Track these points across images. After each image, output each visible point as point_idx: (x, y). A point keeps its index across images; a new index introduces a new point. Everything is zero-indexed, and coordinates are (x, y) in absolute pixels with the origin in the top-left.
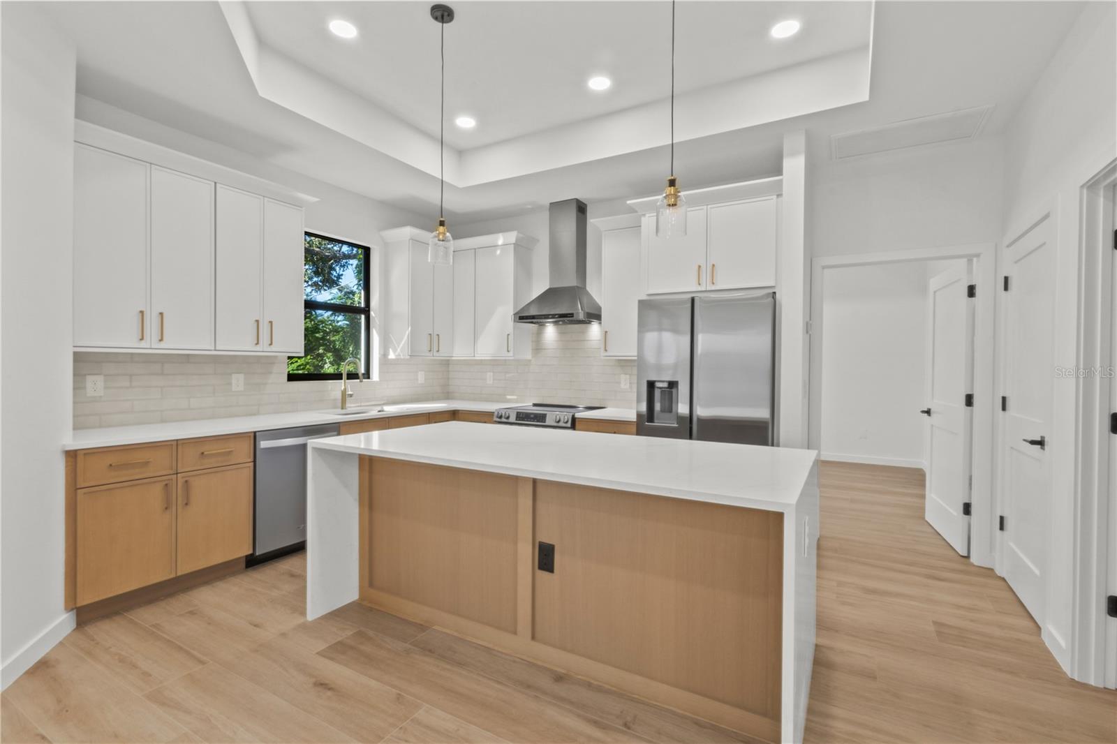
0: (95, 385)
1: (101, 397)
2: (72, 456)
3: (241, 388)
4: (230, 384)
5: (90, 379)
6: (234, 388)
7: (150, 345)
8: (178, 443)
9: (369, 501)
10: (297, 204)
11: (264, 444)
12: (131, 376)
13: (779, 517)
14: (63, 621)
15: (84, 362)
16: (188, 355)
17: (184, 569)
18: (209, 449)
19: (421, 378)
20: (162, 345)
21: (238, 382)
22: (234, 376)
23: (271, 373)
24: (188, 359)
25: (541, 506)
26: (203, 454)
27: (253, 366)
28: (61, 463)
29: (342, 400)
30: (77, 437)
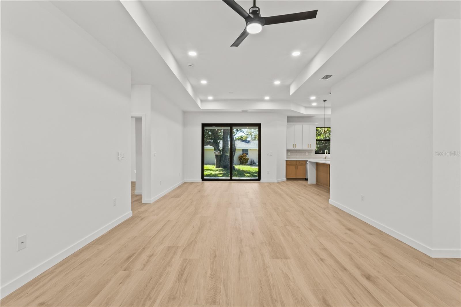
0: (289, 154)
2: (286, 161)
3: (307, 155)
4: (305, 154)
5: (289, 153)
7: (294, 149)
8: (297, 161)
9: (317, 170)
10: (315, 125)
14: (285, 178)
17: (297, 177)
18: (300, 162)
20: (296, 148)
21: (307, 154)
23: (312, 152)
24: (299, 150)
26: (299, 163)
27: (309, 151)
28: (285, 162)
29: (325, 158)
30: (287, 159)
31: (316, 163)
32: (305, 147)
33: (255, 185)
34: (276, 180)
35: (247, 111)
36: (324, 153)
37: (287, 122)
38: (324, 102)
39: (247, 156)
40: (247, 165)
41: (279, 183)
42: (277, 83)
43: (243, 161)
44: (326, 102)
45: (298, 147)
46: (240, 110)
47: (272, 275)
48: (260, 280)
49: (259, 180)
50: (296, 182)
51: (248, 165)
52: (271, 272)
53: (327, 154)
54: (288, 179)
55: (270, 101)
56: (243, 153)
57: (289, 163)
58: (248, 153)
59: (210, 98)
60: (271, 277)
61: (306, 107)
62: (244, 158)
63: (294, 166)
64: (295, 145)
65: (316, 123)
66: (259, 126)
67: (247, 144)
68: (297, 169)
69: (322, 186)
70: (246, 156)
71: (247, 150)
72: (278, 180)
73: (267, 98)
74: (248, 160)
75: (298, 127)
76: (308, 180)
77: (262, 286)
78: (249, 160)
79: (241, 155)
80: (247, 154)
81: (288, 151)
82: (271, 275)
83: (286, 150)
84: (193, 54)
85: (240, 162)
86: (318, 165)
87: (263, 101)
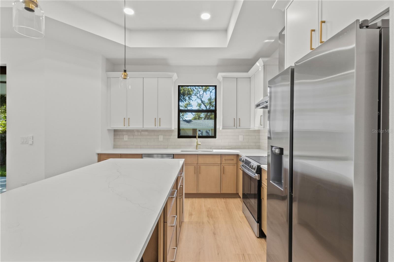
1: (127, 141)
3: (162, 140)
6: (160, 140)
10: (170, 77)
12: (133, 135)
16: (147, 130)
19: (241, 138)
20: (130, 127)
22: (160, 136)
23: (171, 135)
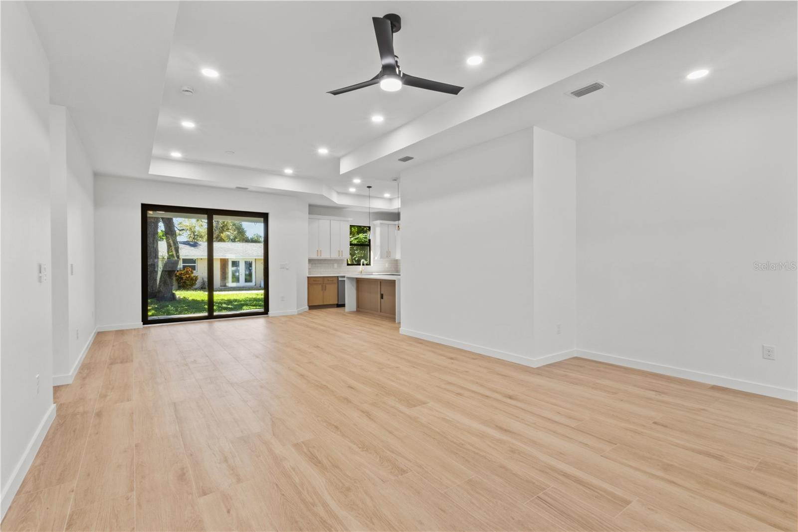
0: (312, 265)
2: (308, 277)
7: (319, 258)
8: (324, 277)
9: (358, 290)
10: (348, 221)
11: (340, 279)
13: (395, 281)
14: (307, 307)
15: (310, 261)
16: (325, 259)
17: (325, 304)
20: (321, 257)
21: (336, 265)
23: (343, 263)
25: (382, 287)
26: (328, 280)
27: (338, 261)
28: (306, 278)
29: (361, 271)
30: (309, 274)
31: (357, 278)
32: (335, 256)
33: (260, 321)
34: (296, 310)
35: (247, 189)
36: (360, 265)
37: (309, 214)
38: (368, 189)
39: (194, 271)
40: (193, 290)
41: (300, 314)
42: (323, 151)
43: (185, 282)
44: (370, 188)
45: (325, 255)
46: (233, 186)
47: (294, 469)
48: (277, 485)
49: (266, 312)
50: (324, 310)
51: (196, 289)
52: (290, 466)
53: (363, 266)
54: (311, 307)
55: (294, 177)
56: (183, 266)
57: (312, 282)
58: (195, 266)
59: (176, 155)
60: (293, 473)
61: (338, 193)
62: (188, 276)
63: (320, 286)
64: (341, 252)
65: (350, 219)
66: (265, 216)
67: (192, 248)
68: (325, 290)
69: (367, 313)
70: (192, 273)
71: (193, 261)
72: (299, 310)
73: (289, 171)
74: (196, 281)
75: (324, 223)
76: (346, 305)
77: (283, 493)
78: (198, 281)
79: (181, 270)
80: (194, 268)
81: (311, 261)
82: (292, 471)
83: (308, 260)
84: (210, 73)
85: (179, 283)
86: (359, 282)
87: (281, 174)
